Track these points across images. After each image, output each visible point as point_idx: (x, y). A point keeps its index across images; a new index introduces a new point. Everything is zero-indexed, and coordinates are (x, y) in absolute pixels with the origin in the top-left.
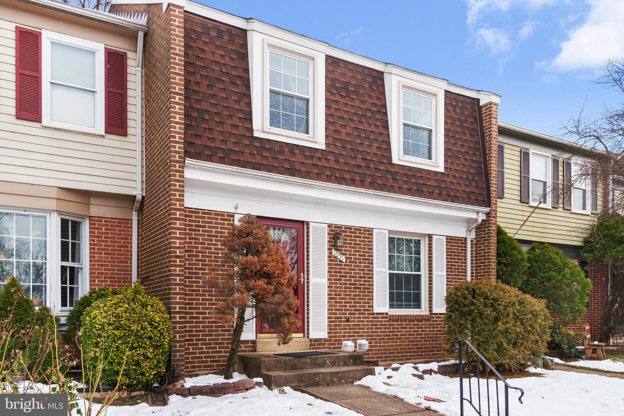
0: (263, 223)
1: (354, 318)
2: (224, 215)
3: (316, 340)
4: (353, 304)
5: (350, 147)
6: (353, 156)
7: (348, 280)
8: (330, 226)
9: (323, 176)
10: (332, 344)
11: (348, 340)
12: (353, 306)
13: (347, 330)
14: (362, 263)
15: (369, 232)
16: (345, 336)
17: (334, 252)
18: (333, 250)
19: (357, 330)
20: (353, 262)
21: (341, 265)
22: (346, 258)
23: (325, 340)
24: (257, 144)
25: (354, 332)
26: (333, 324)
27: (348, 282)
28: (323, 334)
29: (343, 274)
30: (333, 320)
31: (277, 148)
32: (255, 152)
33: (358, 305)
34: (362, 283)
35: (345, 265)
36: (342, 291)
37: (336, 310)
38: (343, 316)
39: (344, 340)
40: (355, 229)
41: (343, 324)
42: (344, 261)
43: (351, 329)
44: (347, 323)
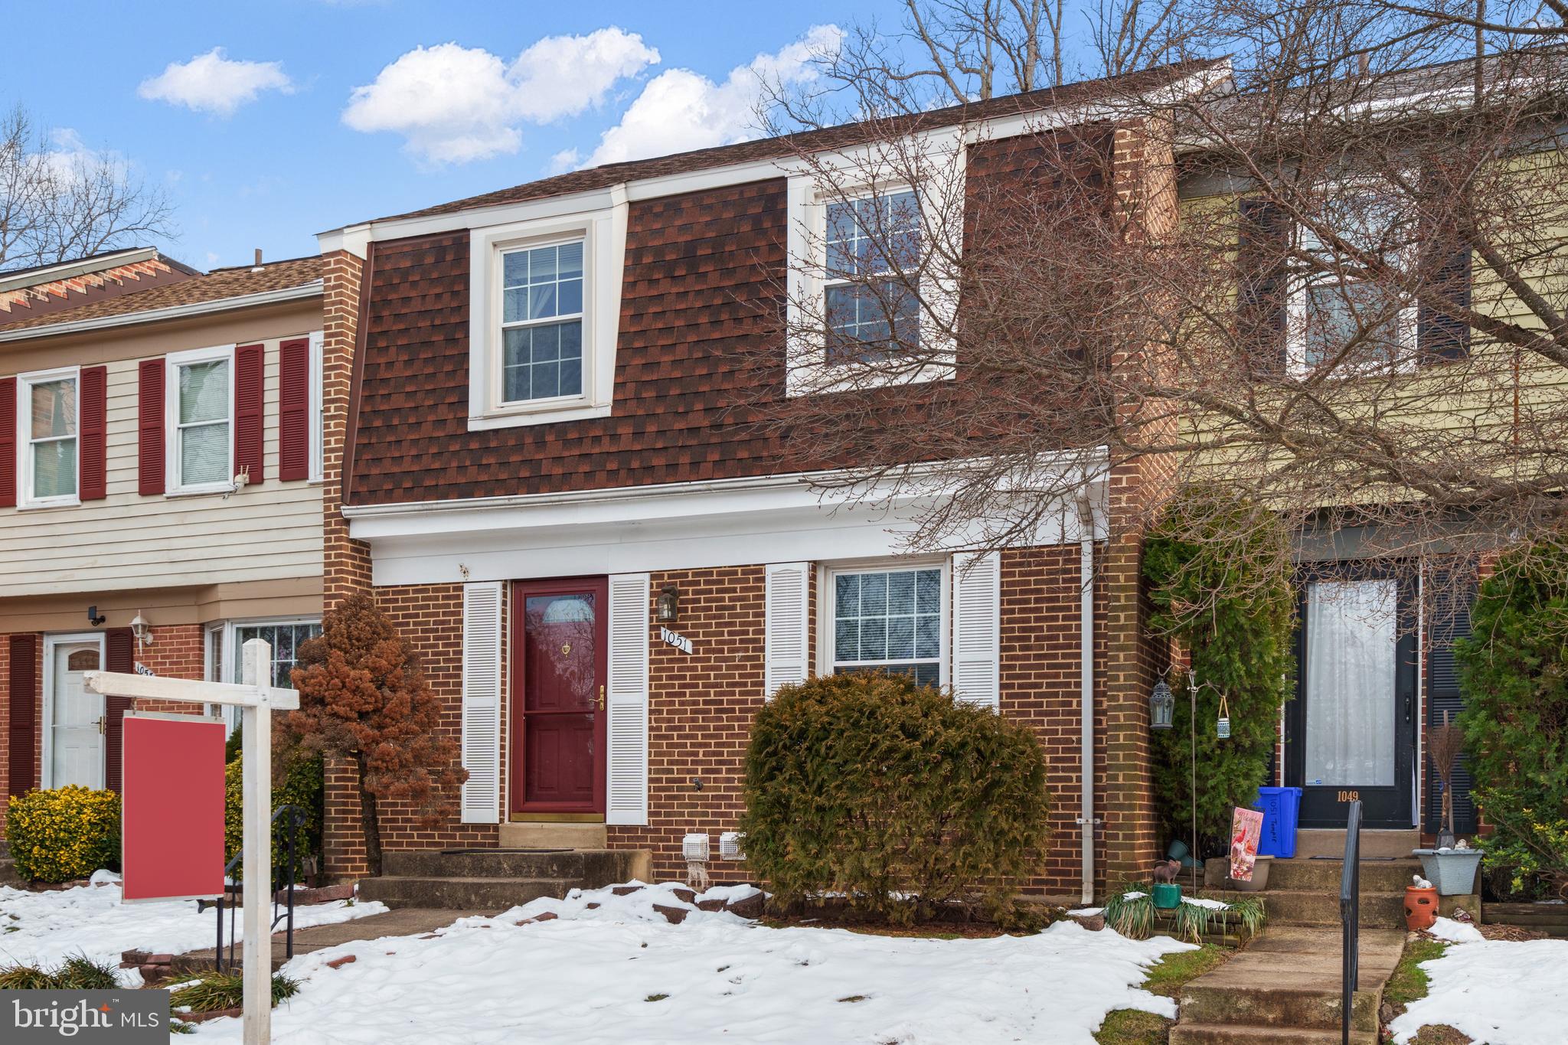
0: (524, 592)
1: (716, 780)
2: (448, 590)
3: (624, 829)
4: (713, 749)
5: (678, 392)
6: (680, 410)
7: (700, 694)
8: (655, 576)
9: (601, 476)
10: (661, 840)
11: (699, 831)
12: (714, 754)
13: (699, 809)
14: (738, 651)
15: (756, 573)
16: (693, 823)
17: (665, 634)
18: (663, 629)
19: (723, 810)
20: (714, 651)
21: (684, 660)
22: (695, 643)
23: (644, 829)
24: (474, 445)
25: (714, 814)
26: (663, 794)
27: (701, 699)
28: (639, 817)
29: (688, 681)
30: (664, 784)
31: (512, 442)
32: (468, 463)
33: (725, 750)
34: (737, 697)
35: (693, 660)
36: (687, 720)
37: (671, 763)
38: (688, 776)
39: (691, 831)
40: (719, 574)
41: (687, 794)
42: (689, 649)
43: (707, 806)
44: (699, 793)
